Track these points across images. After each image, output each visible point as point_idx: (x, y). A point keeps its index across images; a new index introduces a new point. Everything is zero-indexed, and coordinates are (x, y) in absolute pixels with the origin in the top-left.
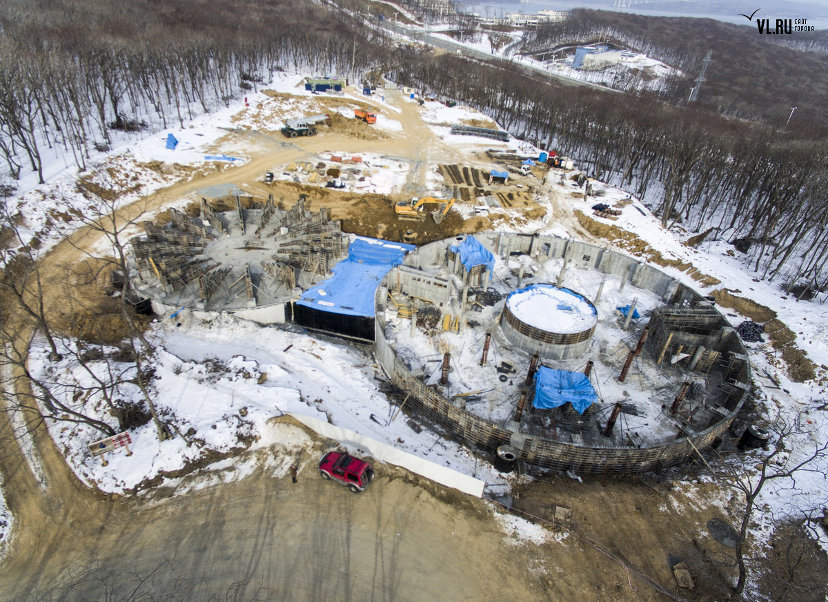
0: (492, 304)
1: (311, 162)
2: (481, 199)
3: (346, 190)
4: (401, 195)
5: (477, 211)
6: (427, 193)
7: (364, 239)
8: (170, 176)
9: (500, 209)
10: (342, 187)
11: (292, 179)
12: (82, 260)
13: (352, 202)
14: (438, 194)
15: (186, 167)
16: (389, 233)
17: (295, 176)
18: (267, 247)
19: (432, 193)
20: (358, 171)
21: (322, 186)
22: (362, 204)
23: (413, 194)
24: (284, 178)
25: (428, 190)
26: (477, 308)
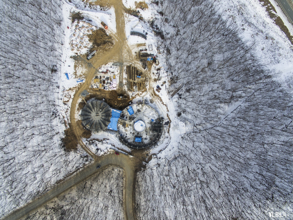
0: (133, 120)
1: (98, 75)
2: (134, 88)
3: (108, 90)
4: (118, 89)
5: (133, 94)
6: (124, 87)
7: (113, 110)
8: (74, 90)
9: (138, 92)
10: (107, 89)
11: (96, 87)
12: (76, 122)
13: (109, 92)
14: (126, 86)
15: (75, 87)
16: (117, 104)
17: (97, 85)
18: (99, 114)
19: (125, 87)
20: (109, 78)
21: (103, 89)
22: (111, 93)
23: (121, 88)
24: (95, 87)
25: (124, 85)
26: (131, 121)
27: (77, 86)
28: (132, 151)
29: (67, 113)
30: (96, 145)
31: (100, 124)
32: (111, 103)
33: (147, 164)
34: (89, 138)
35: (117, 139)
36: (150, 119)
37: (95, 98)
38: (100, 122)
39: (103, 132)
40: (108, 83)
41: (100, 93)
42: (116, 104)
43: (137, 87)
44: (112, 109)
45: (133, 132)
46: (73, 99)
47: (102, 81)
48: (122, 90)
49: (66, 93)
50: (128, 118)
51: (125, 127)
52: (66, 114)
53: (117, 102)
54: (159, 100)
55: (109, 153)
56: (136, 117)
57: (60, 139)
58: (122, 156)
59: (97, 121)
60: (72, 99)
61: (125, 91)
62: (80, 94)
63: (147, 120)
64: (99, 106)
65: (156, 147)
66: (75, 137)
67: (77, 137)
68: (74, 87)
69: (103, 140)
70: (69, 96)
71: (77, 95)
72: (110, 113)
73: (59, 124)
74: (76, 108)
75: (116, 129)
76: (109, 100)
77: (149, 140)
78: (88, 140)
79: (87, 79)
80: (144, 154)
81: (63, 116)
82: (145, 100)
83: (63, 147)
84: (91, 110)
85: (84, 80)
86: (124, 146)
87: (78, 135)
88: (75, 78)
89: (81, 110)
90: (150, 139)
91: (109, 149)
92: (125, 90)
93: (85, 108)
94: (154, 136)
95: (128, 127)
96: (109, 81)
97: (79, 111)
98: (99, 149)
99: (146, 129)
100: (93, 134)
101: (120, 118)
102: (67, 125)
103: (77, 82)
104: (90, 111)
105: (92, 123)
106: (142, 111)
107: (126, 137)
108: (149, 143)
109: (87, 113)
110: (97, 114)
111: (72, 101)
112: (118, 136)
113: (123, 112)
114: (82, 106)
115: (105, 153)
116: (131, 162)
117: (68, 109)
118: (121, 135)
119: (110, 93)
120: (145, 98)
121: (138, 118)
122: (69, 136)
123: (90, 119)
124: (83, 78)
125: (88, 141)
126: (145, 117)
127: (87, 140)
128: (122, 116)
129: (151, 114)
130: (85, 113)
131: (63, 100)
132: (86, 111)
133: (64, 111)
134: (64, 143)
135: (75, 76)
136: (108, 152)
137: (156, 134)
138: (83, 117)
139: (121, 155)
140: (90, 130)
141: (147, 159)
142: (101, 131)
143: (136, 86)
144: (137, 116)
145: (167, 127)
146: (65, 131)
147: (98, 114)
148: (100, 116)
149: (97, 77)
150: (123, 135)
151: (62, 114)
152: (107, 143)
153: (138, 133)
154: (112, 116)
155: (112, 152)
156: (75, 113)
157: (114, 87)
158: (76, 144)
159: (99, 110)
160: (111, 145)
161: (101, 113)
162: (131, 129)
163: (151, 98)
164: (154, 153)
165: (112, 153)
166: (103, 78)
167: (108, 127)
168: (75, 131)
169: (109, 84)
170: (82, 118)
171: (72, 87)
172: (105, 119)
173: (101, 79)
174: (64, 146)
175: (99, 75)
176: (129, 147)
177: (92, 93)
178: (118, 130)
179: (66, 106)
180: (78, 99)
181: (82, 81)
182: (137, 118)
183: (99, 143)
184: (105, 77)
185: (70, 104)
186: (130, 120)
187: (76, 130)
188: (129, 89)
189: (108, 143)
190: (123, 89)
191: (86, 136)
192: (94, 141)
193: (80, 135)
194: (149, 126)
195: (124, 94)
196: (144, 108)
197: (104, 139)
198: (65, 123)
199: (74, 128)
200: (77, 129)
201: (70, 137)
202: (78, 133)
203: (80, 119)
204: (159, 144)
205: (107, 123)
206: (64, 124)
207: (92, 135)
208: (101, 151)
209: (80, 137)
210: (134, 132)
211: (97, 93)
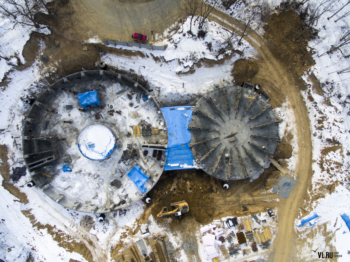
0: (124, 152)
1: (263, 251)
2: (149, 250)
3: (224, 219)
4: (193, 230)
5: (147, 230)
6: (181, 241)
7: (190, 167)
8: (318, 187)
9: (136, 240)
10: (227, 222)
11: (258, 217)
12: (287, 99)
13: (217, 213)
14: (175, 245)
15: (317, 197)
16: (184, 185)
17: (259, 223)
18: (227, 141)
19: (178, 243)
20: (231, 254)
21: (239, 218)
22: (211, 212)
23: (188, 236)
24: (263, 216)
25: (182, 247)
26: (130, 146)
27: (314, 204)
28: (98, 57)
29: (319, 116)
30: (209, 46)
31: (218, 114)
32: (202, 182)
33: (34, 29)
34: (236, 62)
35: (153, 83)
36: (75, 169)
37: (251, 181)
38: (218, 120)
39: (202, 92)
40: (230, 239)
41: (242, 199)
42: (188, 183)
43: (141, 253)
44: (196, 167)
45: (113, 117)
46: (312, 161)
47: (247, 240)
48: (182, 232)
49: (338, 175)
50: (141, 154)
51: (142, 123)
52: (320, 112)
53: (186, 192)
54: (67, 233)
55: (166, 33)
56: (119, 162)
57: (319, 34)
58: (123, 33)
59: (226, 118)
60: (315, 161)
61: (172, 230)
62: (298, 182)
63: (83, 163)
64: (235, 165)
65: (27, 93)
66: (277, 54)
67: (269, 54)
68: (322, 199)
69: (195, 68)
70: (326, 167)
71: (305, 176)
72: (197, 154)
73: (335, 78)
74: (295, 138)
75: (166, 111)
76: (211, 191)
77: (58, 106)
78: (237, 57)
79: (290, 231)
80: (56, 58)
81: (330, 104)
82: (107, 222)
83: (306, 14)
84: (253, 146)
85: (300, 226)
86: (127, 69)
87: (271, 63)
88: (325, 225)
89: (281, 137)
90: (54, 111)
91: (169, 43)
92: (176, 235)
93: (273, 147)
94: (47, 123)
95: (132, 127)
96: (227, 244)
97: (286, 131)
98: (199, 36)
99: (77, 138)
100: (229, 78)
101: (163, 148)
102: (311, 83)
103: (316, 216)
104: (256, 143)
105: (242, 110)
106: (106, 186)
107: (130, 97)
108: (56, 98)
109: (261, 133)
110: (232, 139)
111: (311, 154)
112: (156, 92)
113: (161, 167)
114: (281, 148)
115: (177, 29)
116: (90, 24)
117: (320, 128)
118: (145, 97)
119: (214, 209)
120: (110, 228)
121: (111, 162)
122: (296, 52)
123: (250, 120)
124: (303, 232)
125: (238, 52)
126: (93, 173)
127: (241, 53)
128: (158, 154)
129: (78, 185)
130: (267, 131)
131: (345, 153)
132: (266, 140)
133: (329, 121)
134: (306, 25)
135: (327, 231)
136: (168, 37)
137: (42, 132)
138: (271, 119)
139: (128, 37)
140: (239, 87)
141: (43, 45)
142: (208, 93)
143: (145, 255)
144: (116, 166)
145: (15, 163)
146: (313, 63)
147: (231, 142)
148: (222, 136)
149: (266, 245)
150: (142, 100)
151: (336, 109)
152: (180, 63)
153: (98, 117)
154: (191, 148)
155: (156, 39)
156: (296, 122)
157: (209, 232)
158: (270, 32)
159: (231, 152)
160: (167, 59)
161: (223, 148)
162: (124, 125)
163: (92, 231)
164: (25, 72)
165: (157, 35)
166: (245, 248)
167: (190, 112)
168: (281, 72)
169: (225, 236)
170: (272, 116)
171: (327, 195)
172: (208, 130)
173: (251, 243)
174: (303, 15)
175: (262, 253)
176: (112, 68)
177: (263, 195)
178: (158, 110)
179: (327, 135)
180: (299, 165)
181: (303, 223)
182: (117, 162)
183: (203, 56)
184: (241, 252)
185: (318, 146)
186: (135, 151)
187: (280, 76)
188: (163, 241)
189: (177, 61)
190: (179, 234)
191: (247, 67)
192: (221, 57)
193: (263, 65)
194: (72, 150)
195: (173, 221)
196: (103, 196)
197: (192, 71)
198: (319, 87)
199: (285, 78)
200: (277, 78)
201: (293, 48)
202: (271, 68)
203: (278, 109)
204: (21, 104)
205: (198, 123)
206: (321, 82)
207: (230, 73)
208: (190, 32)
209: (264, 57)
210: (111, 119)
211: (250, 199)
